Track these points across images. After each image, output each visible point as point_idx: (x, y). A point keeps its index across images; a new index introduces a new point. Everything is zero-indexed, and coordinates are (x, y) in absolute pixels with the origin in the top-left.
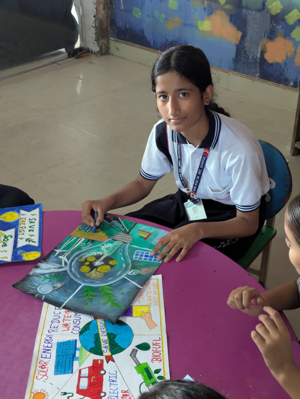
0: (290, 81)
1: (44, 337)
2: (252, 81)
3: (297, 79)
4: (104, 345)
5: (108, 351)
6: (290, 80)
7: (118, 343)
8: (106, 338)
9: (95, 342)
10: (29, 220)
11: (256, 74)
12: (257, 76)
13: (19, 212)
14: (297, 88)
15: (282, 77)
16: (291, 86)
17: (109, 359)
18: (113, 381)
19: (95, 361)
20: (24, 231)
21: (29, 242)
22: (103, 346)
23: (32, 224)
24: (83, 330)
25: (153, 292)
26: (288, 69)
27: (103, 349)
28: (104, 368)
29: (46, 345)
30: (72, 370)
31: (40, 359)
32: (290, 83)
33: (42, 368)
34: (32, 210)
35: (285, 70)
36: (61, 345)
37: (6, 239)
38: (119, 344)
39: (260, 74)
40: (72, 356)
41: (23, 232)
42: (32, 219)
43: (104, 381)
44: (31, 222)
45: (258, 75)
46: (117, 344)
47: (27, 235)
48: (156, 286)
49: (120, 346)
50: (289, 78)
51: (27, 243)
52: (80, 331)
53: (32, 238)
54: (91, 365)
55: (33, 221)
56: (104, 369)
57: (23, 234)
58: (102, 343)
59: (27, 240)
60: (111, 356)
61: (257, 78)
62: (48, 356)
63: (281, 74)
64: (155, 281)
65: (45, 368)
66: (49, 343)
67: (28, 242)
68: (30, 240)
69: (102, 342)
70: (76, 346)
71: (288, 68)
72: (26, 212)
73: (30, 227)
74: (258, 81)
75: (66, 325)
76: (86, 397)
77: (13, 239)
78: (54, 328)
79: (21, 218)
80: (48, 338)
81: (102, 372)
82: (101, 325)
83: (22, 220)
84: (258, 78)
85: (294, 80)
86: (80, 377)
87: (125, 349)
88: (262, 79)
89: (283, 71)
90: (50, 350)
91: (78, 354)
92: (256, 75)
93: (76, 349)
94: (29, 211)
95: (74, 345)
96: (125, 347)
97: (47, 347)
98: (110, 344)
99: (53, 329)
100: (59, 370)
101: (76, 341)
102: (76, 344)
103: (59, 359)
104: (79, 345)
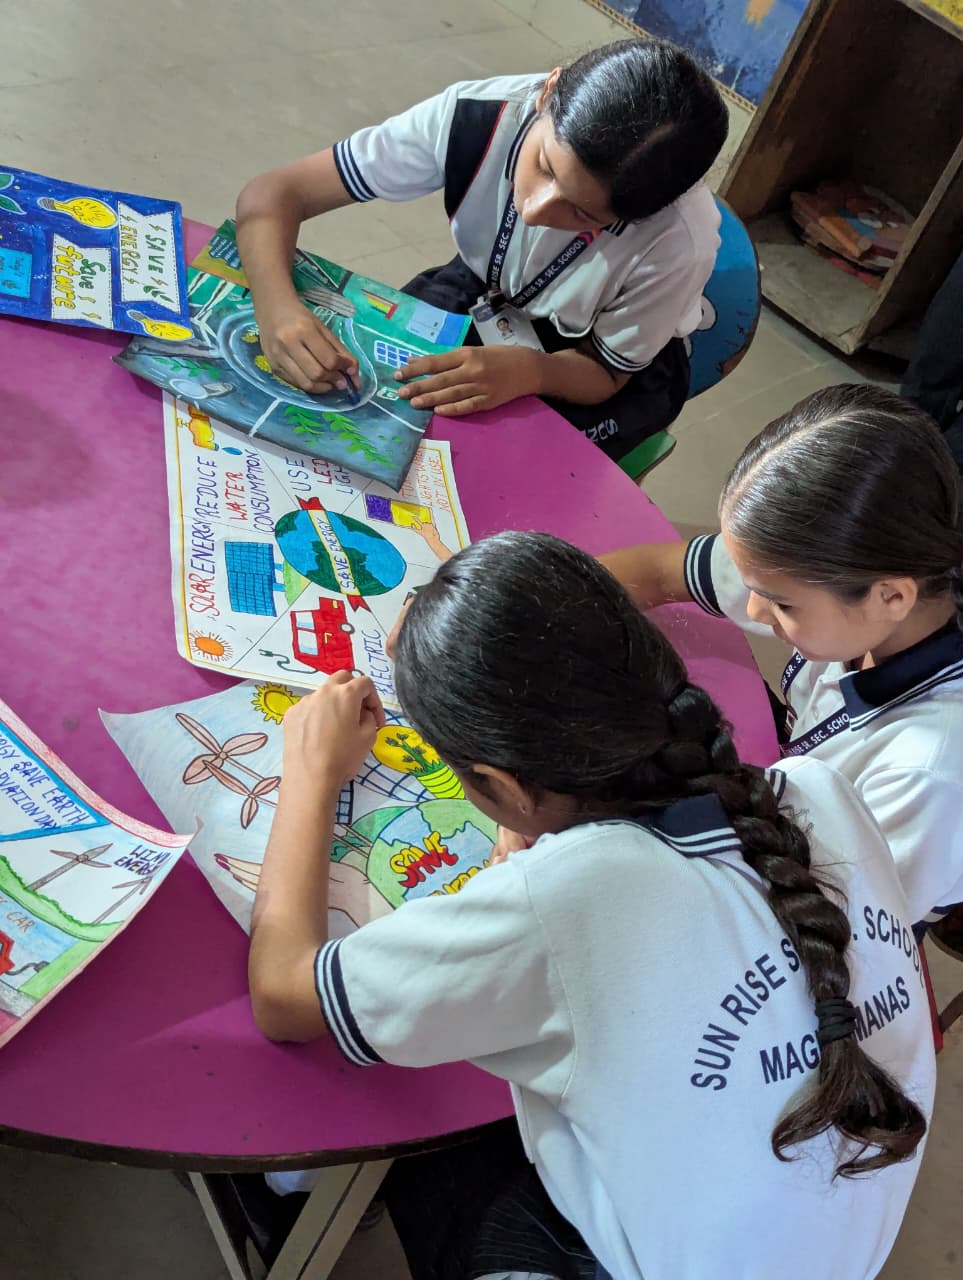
0: (717, 60)
1: (189, 522)
2: (611, 22)
3: (736, 60)
4: (341, 572)
5: (352, 585)
6: (718, 55)
7: (373, 572)
8: (342, 556)
9: (318, 560)
10: (146, 240)
11: (628, 6)
12: (627, 14)
13: (116, 208)
14: (730, 86)
15: (698, 41)
16: (716, 74)
17: (357, 602)
18: (374, 651)
19: (325, 602)
20: (136, 265)
21: (155, 294)
22: (336, 572)
23: (158, 253)
24: (281, 525)
25: (431, 479)
26: (723, 22)
27: (339, 579)
28: (348, 618)
29: (199, 542)
30: (274, 608)
31: (189, 570)
32: (716, 66)
33: (197, 589)
34: (151, 213)
35: (715, 22)
36: (235, 548)
37: (87, 270)
38: (375, 576)
39: (638, 11)
40: (265, 578)
41: (132, 266)
42: (155, 239)
43: (353, 647)
44: (153, 247)
45: (633, 10)
46: (370, 574)
47: (145, 277)
48: (438, 468)
49: (377, 580)
50: (716, 49)
51: (148, 297)
52: (274, 526)
53: (161, 288)
54: (317, 606)
55: (158, 243)
56: (349, 621)
57: (133, 270)
58: (335, 566)
59: (147, 289)
60: (361, 596)
61: (626, 19)
62: (209, 566)
63: (700, 31)
64: (434, 455)
65: (205, 591)
66: (204, 538)
67: (150, 293)
68: (157, 292)
69: (334, 562)
70: (272, 559)
71: (721, 19)
72: (135, 213)
73: (151, 258)
74: (626, 29)
75: (236, 507)
76: (320, 673)
77: (107, 276)
78: (208, 506)
79: (123, 228)
80: (200, 527)
81: (346, 628)
82: (323, 525)
83: (125, 231)
84: (629, 18)
85: (730, 60)
86: (295, 630)
87: (390, 589)
88: (640, 26)
89: (708, 22)
90: (211, 555)
91: (279, 576)
92: (626, 10)
93: (273, 566)
94: (144, 214)
95: (268, 557)
96: (391, 586)
97: (203, 546)
98: (354, 571)
99: (208, 509)
100: (242, 603)
101: (271, 547)
102: (271, 554)
103: (235, 578)
104: (279, 558)
